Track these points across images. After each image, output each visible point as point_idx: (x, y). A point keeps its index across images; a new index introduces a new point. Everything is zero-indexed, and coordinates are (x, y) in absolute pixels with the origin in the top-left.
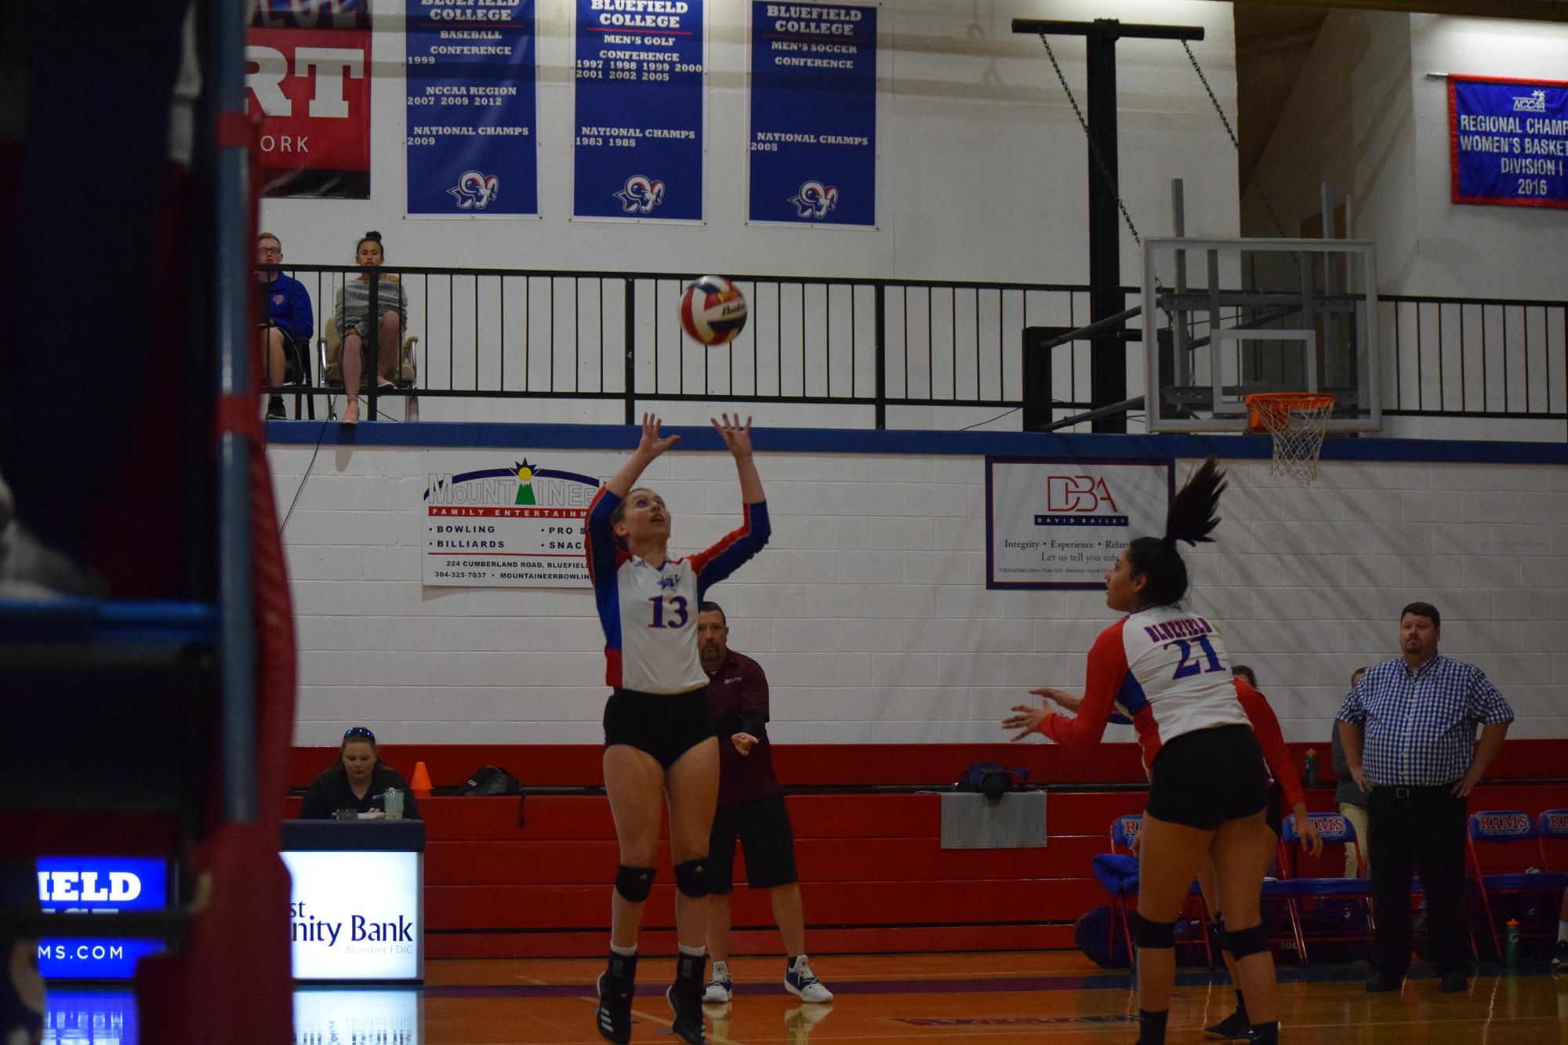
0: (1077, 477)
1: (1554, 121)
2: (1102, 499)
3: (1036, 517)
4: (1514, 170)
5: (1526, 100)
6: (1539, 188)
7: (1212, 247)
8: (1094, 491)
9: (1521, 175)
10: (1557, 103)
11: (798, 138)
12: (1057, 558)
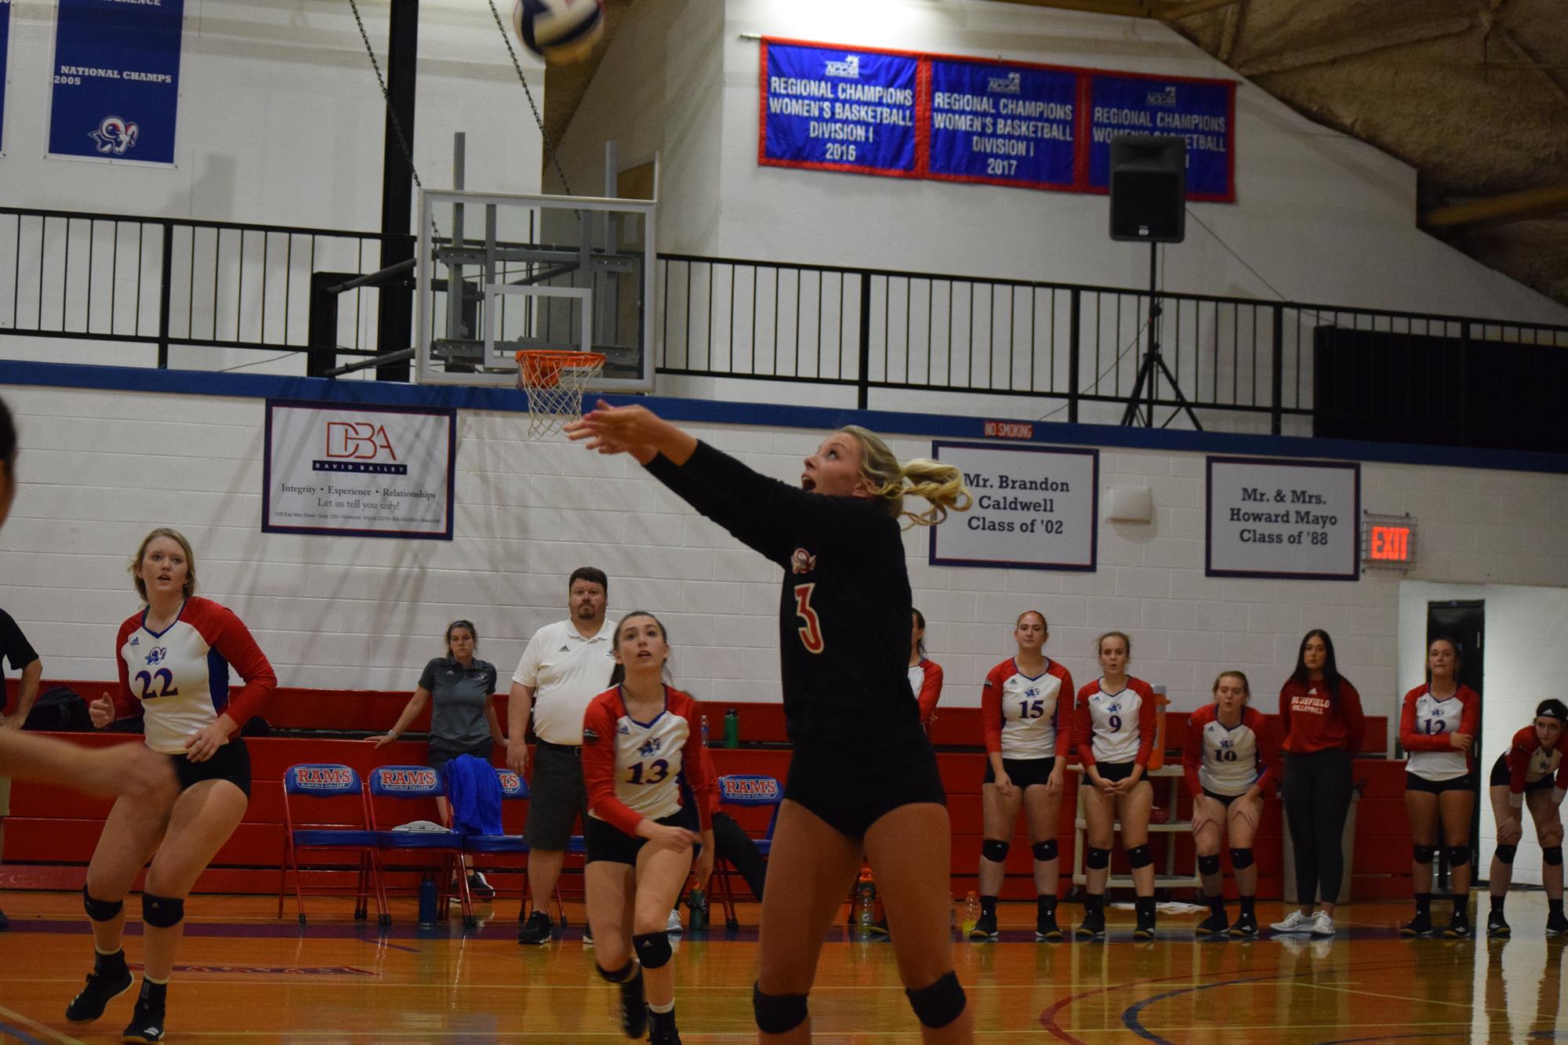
0: (357, 424)
1: (866, 87)
2: (382, 447)
3: (315, 462)
4: (823, 134)
5: (839, 65)
6: (847, 153)
7: (491, 201)
8: (374, 439)
9: (830, 140)
10: (873, 67)
11: (101, 73)
12: (333, 504)
